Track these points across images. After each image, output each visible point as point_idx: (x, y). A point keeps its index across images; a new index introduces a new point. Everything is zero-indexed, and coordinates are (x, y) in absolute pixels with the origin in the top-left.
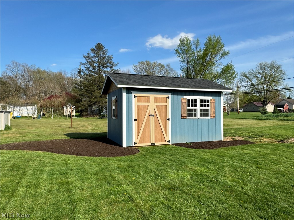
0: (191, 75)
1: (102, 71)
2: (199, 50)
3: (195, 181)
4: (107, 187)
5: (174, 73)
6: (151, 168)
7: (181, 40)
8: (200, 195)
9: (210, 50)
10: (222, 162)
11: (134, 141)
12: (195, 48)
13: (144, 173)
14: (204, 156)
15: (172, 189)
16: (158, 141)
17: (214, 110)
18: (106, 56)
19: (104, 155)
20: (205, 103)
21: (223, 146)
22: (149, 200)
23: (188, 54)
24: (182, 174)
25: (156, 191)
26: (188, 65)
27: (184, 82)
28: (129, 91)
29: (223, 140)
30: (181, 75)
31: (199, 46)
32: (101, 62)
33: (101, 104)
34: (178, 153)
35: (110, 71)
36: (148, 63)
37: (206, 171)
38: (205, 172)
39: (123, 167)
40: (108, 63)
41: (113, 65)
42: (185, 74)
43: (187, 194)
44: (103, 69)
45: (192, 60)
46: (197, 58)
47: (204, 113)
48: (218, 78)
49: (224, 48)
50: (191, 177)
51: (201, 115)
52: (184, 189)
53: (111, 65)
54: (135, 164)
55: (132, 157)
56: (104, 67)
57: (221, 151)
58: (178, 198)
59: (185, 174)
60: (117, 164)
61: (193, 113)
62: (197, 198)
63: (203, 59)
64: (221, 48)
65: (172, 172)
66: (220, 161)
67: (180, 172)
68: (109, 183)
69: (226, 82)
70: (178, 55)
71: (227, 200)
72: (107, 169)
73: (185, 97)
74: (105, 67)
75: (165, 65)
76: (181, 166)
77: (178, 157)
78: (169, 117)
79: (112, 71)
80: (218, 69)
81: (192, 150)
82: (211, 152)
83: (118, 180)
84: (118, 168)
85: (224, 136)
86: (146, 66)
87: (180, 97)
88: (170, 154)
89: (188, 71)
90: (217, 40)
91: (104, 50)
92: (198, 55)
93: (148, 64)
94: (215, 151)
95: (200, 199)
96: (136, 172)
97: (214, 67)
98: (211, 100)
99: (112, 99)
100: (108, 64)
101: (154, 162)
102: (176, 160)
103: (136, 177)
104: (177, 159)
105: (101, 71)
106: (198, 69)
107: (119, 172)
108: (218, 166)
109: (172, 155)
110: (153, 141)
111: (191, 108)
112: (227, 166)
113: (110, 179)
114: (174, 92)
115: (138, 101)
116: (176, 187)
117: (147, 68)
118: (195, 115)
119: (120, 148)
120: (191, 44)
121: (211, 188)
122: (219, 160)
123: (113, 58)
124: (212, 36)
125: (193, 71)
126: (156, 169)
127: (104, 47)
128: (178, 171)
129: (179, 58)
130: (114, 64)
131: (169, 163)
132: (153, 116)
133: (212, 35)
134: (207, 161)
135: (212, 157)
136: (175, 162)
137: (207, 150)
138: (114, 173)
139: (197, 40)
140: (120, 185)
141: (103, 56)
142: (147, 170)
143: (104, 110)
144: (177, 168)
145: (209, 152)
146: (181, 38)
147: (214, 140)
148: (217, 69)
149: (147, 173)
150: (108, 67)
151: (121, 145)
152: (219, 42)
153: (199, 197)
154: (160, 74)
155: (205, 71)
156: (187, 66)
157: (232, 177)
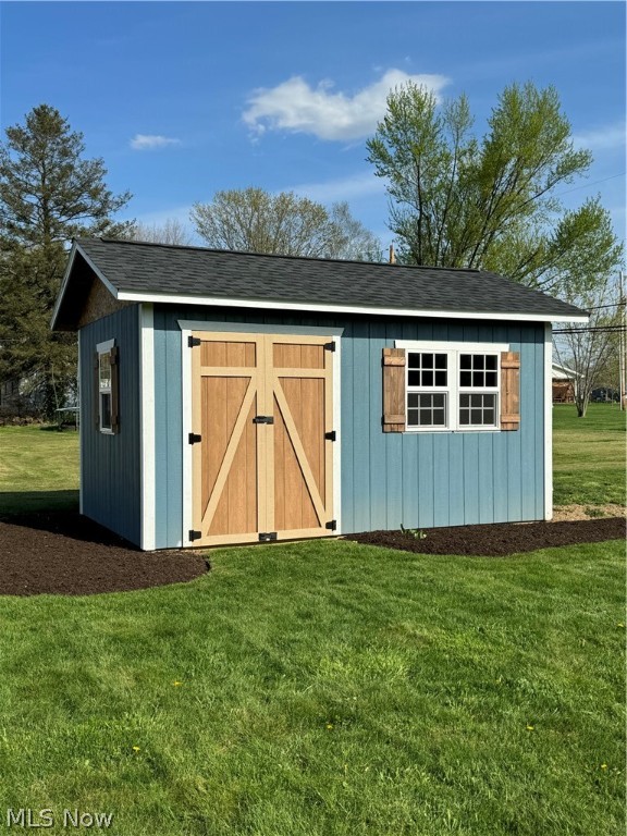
0: (431, 252)
1: (59, 226)
2: (466, 147)
3: (427, 690)
4: (62, 723)
5: (366, 243)
6: (252, 638)
7: (393, 103)
8: (442, 746)
9: (515, 148)
10: (541, 610)
11: (188, 527)
12: (450, 139)
13: (223, 660)
14: (469, 586)
15: (332, 721)
16: (289, 525)
17: (516, 398)
18: (76, 163)
19: (57, 588)
20: (478, 371)
21: (547, 544)
22: (233, 773)
23: (422, 163)
24: (377, 661)
25: (265, 733)
26: (421, 210)
27: (398, 285)
28: (168, 316)
29: (549, 516)
30: (394, 252)
31: (468, 131)
32: (53, 189)
33: (54, 370)
34: (367, 571)
35: (96, 231)
36: (258, 197)
37: (473, 645)
38: (470, 649)
39: (136, 638)
40: (85, 195)
41: (105, 203)
42: (409, 248)
43: (388, 743)
44: (64, 218)
45: (438, 190)
46: (460, 179)
47: (478, 410)
48: (544, 264)
49: (569, 140)
50: (410, 672)
51: (464, 419)
52: (378, 723)
53: (98, 205)
54: (187, 624)
55: (177, 592)
56: (64, 211)
57: (540, 563)
58: (352, 760)
59: (390, 658)
60: (114, 624)
61: (429, 411)
62: (430, 760)
63: (483, 185)
64: (557, 139)
65: (336, 653)
66: (531, 605)
67: (369, 651)
68: (71, 707)
69: (574, 280)
70: (383, 166)
71: (546, 762)
72: (65, 645)
73: (400, 344)
74: (70, 210)
75: (328, 210)
76: (373, 624)
77: (365, 588)
78: (335, 425)
79: (101, 229)
80: (545, 226)
81: (424, 561)
82: (499, 569)
83: (111, 690)
84: (115, 639)
85: (556, 500)
86: (250, 210)
87: (378, 344)
88: (335, 578)
89: (419, 236)
90: (540, 106)
91: (65, 136)
92: (463, 166)
93: (256, 201)
94: (515, 563)
95: (442, 761)
96: (191, 656)
97: (527, 219)
98: (504, 355)
99: (95, 348)
100: (86, 200)
101: (268, 610)
102: (355, 603)
103: (188, 676)
104: (361, 596)
105: (56, 230)
106: (462, 224)
107: (117, 657)
108: (523, 626)
109: (341, 582)
110: (267, 527)
111: (421, 389)
112: (557, 627)
113: (75, 689)
114: (354, 326)
115: (206, 361)
116: (346, 713)
117: (254, 221)
118: (440, 418)
119: (127, 554)
120: (433, 122)
121: (486, 713)
122: (527, 601)
123: (105, 172)
124: (522, 89)
125: (440, 233)
126: (271, 641)
127: (67, 123)
128: (359, 646)
129: (387, 181)
130: (110, 198)
131: (327, 616)
132: (269, 423)
133: (522, 86)
134: (480, 605)
135: (499, 588)
136: (353, 612)
137: (484, 558)
138: (97, 661)
139: (459, 101)
140: (118, 713)
141: (64, 164)
142: (236, 647)
143: (69, 395)
144: (358, 636)
145: (491, 569)
146: (394, 93)
147: (514, 517)
148: (540, 227)
149: (233, 656)
150: (85, 209)
151: (135, 544)
152: (550, 112)
153: (436, 752)
154: (309, 246)
155: (492, 233)
156: (418, 215)
157: (575, 668)
